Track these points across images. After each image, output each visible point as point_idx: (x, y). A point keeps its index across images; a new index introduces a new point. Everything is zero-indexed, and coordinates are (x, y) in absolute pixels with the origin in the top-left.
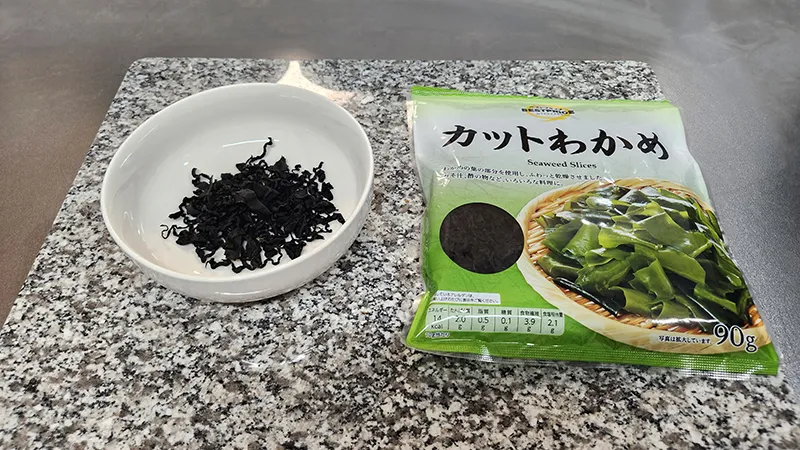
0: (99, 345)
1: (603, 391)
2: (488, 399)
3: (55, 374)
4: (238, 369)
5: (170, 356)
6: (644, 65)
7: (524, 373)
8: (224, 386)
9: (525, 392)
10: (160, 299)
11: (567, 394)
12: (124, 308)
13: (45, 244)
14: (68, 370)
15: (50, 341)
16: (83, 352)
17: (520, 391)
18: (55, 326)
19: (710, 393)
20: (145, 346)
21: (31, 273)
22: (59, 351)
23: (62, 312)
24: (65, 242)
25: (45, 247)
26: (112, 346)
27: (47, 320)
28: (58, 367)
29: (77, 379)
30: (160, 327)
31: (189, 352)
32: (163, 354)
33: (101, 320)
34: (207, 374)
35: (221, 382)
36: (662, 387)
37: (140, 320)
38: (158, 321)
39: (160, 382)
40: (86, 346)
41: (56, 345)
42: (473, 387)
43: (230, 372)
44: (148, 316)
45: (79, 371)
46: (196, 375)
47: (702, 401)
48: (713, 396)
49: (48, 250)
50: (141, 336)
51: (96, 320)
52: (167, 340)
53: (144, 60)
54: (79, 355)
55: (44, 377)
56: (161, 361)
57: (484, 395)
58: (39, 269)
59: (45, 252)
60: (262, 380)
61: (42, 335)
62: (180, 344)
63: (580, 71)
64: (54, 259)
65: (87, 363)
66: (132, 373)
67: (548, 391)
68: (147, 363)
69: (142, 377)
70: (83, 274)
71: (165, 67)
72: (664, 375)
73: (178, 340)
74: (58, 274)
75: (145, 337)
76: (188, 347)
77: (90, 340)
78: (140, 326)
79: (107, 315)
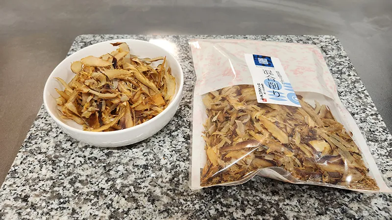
0: (60, 178)
1: (327, 203)
2: (266, 207)
3: (37, 192)
4: (133, 190)
5: (97, 183)
6: (334, 37)
7: (284, 194)
8: (126, 199)
9: (285, 203)
10: (91, 154)
11: (308, 205)
12: (73, 158)
13: (33, 126)
14: (44, 190)
15: (35, 175)
16: (52, 181)
17: (283, 203)
18: (38, 167)
19: (385, 204)
20: (84, 178)
21: (25, 140)
22: (40, 180)
23: (41, 160)
24: (43, 125)
25: (33, 127)
26: (67, 178)
27: (34, 164)
28: (39, 189)
29: (49, 195)
30: (92, 168)
31: (107, 181)
32: (93, 182)
33: (61, 164)
34: (117, 193)
35: (124, 197)
36: (359, 201)
37: (81, 164)
38: (90, 165)
39: (92, 197)
40: (53, 178)
41: (38, 177)
42: (258, 201)
43: (129, 192)
44: (85, 162)
45: (50, 191)
46: (111, 193)
47: (381, 208)
48: (387, 206)
49: (34, 129)
50: (82, 173)
51: (58, 164)
52: (96, 175)
53: (82, 36)
54: (50, 183)
55: (32, 194)
56: (92, 186)
57: (263, 205)
58: (29, 138)
59: (33, 130)
60: (145, 196)
61: (31, 172)
62: (102, 177)
63: (301, 40)
64: (37, 133)
65: (54, 187)
66: (78, 192)
67: (298, 203)
68: (85, 187)
69: (83, 194)
70: (52, 140)
71: (93, 39)
72: (359, 195)
73: (101, 175)
74: (39, 141)
75: (85, 173)
76: (106, 179)
77: (56, 175)
78: (81, 168)
79: (64, 162)
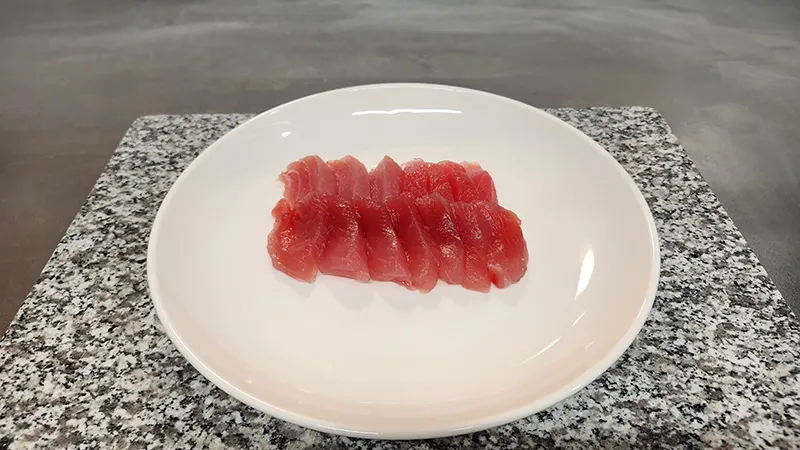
0: (82, 399)
1: (656, 435)
2: (526, 447)
3: (30, 431)
4: (239, 420)
5: (162, 407)
6: (651, 110)
7: (564, 417)
8: (223, 440)
9: (567, 437)
10: (153, 347)
11: (616, 438)
12: (113, 357)
13: (31, 294)
14: (46, 426)
15: (28, 395)
16: (64, 406)
17: (562, 437)
18: (35, 378)
19: (778, 432)
20: (133, 398)
21: (13, 323)
22: (37, 405)
23: (44, 363)
24: (53, 291)
25: (31, 297)
26: (97, 399)
27: (27, 372)
28: (35, 423)
29: (55, 436)
30: (152, 377)
31: (184, 403)
32: (154, 406)
33: (86, 371)
34: (204, 427)
35: (219, 435)
36: (723, 427)
37: (130, 369)
38: (150, 370)
39: (150, 437)
40: (67, 400)
41: (35, 399)
42: (508, 434)
43: (230, 425)
44: (139, 365)
45: (58, 427)
46: (191, 429)
47: (770, 442)
48: (782, 436)
49: (33, 300)
50: (129, 386)
51: (80, 371)
52: (160, 390)
53: (146, 117)
54: (59, 410)
55: (19, 435)
56: (152, 414)
57: (520, 443)
58: (22, 318)
59: (30, 303)
60: (266, 432)
61: (20, 388)
62: (174, 394)
63: (586, 117)
64: (39, 308)
65: (67, 419)
66: (118, 429)
67: (594, 436)
68: (136, 416)
69: (129, 432)
70: (70, 322)
71: (168, 123)
72: (723, 415)
73: (172, 390)
74: (43, 324)
75: (136, 388)
76: (182, 397)
77: (73, 393)
78: (129, 376)
79: (93, 366)
